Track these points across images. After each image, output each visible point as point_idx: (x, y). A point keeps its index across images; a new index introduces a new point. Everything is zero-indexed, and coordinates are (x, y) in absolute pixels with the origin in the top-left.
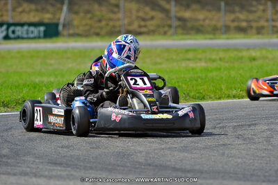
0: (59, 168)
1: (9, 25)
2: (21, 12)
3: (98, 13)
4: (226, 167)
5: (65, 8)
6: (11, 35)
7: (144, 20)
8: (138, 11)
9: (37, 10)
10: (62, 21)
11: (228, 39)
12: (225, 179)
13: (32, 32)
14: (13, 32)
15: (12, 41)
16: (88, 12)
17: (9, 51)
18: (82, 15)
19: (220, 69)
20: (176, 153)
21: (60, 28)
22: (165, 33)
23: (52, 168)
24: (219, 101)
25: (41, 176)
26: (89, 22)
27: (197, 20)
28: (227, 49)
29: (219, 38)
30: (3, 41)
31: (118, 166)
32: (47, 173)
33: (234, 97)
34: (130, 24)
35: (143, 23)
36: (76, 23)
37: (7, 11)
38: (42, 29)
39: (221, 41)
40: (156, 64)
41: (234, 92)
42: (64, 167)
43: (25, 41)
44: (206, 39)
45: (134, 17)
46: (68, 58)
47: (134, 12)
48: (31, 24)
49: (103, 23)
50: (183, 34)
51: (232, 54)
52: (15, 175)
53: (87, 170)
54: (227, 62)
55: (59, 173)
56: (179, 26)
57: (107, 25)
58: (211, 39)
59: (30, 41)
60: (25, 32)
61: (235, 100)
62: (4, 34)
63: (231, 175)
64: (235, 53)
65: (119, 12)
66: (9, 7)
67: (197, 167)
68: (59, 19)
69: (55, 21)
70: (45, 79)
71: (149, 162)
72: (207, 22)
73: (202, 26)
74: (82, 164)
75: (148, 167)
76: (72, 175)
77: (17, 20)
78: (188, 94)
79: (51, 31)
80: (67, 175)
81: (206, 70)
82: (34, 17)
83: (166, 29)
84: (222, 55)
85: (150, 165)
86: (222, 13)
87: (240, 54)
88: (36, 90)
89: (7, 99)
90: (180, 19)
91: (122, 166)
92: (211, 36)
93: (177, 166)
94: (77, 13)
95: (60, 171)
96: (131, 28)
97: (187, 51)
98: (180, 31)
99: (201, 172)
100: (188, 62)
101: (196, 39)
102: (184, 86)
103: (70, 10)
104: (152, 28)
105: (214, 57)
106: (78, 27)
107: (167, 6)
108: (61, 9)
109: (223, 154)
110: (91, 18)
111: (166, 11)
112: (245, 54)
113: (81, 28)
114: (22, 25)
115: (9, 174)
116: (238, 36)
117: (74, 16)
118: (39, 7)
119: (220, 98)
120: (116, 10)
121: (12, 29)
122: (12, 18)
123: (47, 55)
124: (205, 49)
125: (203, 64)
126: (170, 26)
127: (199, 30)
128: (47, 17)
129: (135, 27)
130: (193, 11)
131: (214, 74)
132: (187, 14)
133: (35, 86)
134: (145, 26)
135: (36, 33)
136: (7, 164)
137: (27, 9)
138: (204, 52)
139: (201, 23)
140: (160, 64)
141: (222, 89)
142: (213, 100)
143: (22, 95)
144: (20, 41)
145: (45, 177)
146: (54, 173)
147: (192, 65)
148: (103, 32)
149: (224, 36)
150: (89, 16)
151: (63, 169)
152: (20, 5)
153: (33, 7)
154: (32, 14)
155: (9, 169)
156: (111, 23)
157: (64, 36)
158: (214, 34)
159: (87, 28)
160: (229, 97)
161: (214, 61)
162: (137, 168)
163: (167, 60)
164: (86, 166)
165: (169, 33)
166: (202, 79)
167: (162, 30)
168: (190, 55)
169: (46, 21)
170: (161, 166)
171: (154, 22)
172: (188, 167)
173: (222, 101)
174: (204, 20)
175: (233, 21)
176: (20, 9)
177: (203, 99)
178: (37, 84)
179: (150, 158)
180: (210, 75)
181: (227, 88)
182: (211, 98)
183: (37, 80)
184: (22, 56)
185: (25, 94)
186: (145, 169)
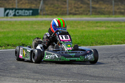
0: (38, 75)
1: (16, 10)
2: (21, 4)
3: (57, 5)
4: (114, 75)
5: (42, 2)
6: (17, 14)
7: (77, 8)
8: (75, 4)
9: (29, 3)
10: (40, 8)
11: (115, 17)
12: (113, 81)
13: (26, 13)
14: (18, 13)
15: (17, 17)
16: (52, 4)
17: (16, 21)
18: (49, 5)
19: (112, 31)
20: (91, 69)
21: (39, 11)
22: (87, 14)
23: (35, 75)
24: (111, 45)
25: (30, 78)
26: (52, 9)
27: (101, 8)
28: (115, 22)
29: (112, 17)
30: (13, 17)
31: (65, 74)
32: (32, 77)
33: (118, 44)
34: (71, 10)
35: (77, 10)
36: (46, 9)
37: (15, 3)
38: (31, 11)
39: (112, 18)
40: (83, 28)
41: (118, 41)
43: (24, 17)
44: (105, 17)
45: (73, 7)
46: (43, 25)
47: (73, 5)
48: (26, 9)
49: (59, 9)
50: (95, 15)
51: (117, 24)
52: (18, 78)
53: (51, 76)
54: (115, 28)
55: (38, 77)
57: (61, 10)
58: (108, 17)
60: (23, 13)
61: (118, 45)
62: (14, 13)
63: (116, 79)
64: (119, 24)
65: (66, 4)
66: (16, 1)
67: (101, 75)
68: (39, 7)
69: (37, 8)
70: (32, 34)
71: (79, 73)
72: (106, 9)
73: (104, 11)
74: (48, 73)
75: (78, 75)
76: (43, 78)
77: (20, 7)
78: (97, 42)
79: (35, 13)
80: (42, 78)
81: (105, 31)
82: (28, 6)
83: (87, 12)
84: (112, 24)
85: (79, 74)
86: (113, 6)
87: (121, 24)
88: (28, 39)
89: (15, 43)
90: (93, 8)
91: (67, 74)
92: (108, 16)
93: (92, 75)
94: (47, 5)
95: (39, 76)
96: (72, 12)
97: (97, 22)
98: (94, 13)
99: (103, 77)
100: (97, 27)
101: (101, 17)
102: (95, 38)
103: (44, 3)
104: (81, 12)
105: (109, 25)
106: (47, 11)
107: (88, 2)
108: (40, 3)
109: (113, 70)
110: (53, 7)
111: (88, 4)
112: (123, 24)
113: (49, 11)
114: (22, 9)
115: (15, 77)
116: (120, 16)
117: (45, 6)
119: (111, 44)
120: (65, 3)
121: (17, 11)
122: (18, 6)
123: (33, 23)
125: (104, 29)
126: (89, 11)
128: (33, 6)
129: (73, 11)
130: (100, 4)
131: (109, 33)
132: (97, 6)
133: (28, 38)
134: (78, 11)
135: (28, 14)
136: (14, 73)
137: (24, 2)
138: (105, 23)
139: (103, 10)
140: (84, 28)
141: (112, 40)
142: (109, 45)
143: (21, 41)
144: (20, 17)
145: (32, 79)
146: (36, 77)
147: (99, 29)
148: (59, 13)
149: (114, 16)
150: (52, 6)
151: (40, 75)
153: (27, 1)
154: (27, 4)
155: (15, 75)
156: (63, 9)
157: (41, 15)
158: (109, 15)
159: (52, 11)
160: (115, 43)
161: (109, 27)
162: (73, 75)
163: (88, 26)
164: (50, 74)
165: (89, 14)
166: (103, 35)
167: (85, 13)
168: (98, 24)
169: (33, 8)
170: (84, 74)
171: (82, 9)
172: (97, 75)
173: (112, 45)
174: (105, 9)
175: (118, 9)
176: (21, 2)
177: (104, 44)
178: (28, 37)
179: (79, 71)
180: (107, 33)
181: (115, 40)
182: (107, 44)
183: (29, 35)
184: (21, 23)
185: (23, 41)
186: (77, 76)
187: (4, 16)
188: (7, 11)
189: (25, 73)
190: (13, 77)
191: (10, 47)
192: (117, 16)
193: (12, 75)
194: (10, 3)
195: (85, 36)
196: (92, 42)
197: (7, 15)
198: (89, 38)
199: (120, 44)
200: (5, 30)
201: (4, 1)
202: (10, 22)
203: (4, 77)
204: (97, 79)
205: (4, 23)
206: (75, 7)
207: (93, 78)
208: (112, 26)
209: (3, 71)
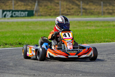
0: (34, 71)
1: (13, 11)
2: (18, 6)
3: (50, 6)
4: (103, 71)
5: (36, 4)
6: (14, 15)
7: (69, 9)
8: (67, 5)
9: (24, 5)
10: (35, 9)
11: (104, 17)
12: (103, 76)
13: (22, 14)
14: (15, 14)
15: (14, 18)
16: (46, 6)
17: (13, 22)
18: (43, 7)
19: (101, 30)
20: (82, 65)
21: (34, 12)
22: (78, 15)
23: (31, 71)
24: (101, 43)
25: (26, 75)
26: (46, 10)
27: (91, 9)
28: (104, 21)
29: (101, 17)
30: (10, 18)
31: (58, 71)
32: (28, 73)
33: (107, 42)
34: (63, 11)
35: (69, 11)
36: (41, 10)
37: (12, 5)
38: (27, 13)
40: (74, 28)
41: (107, 40)
42: (36, 71)
43: (20, 18)
44: (95, 17)
45: (65, 8)
46: (37, 25)
47: (65, 6)
48: (22, 11)
49: (52, 11)
50: (85, 15)
51: (106, 24)
52: (15, 74)
53: (45, 72)
54: (104, 27)
56: (84, 12)
57: (54, 11)
58: (97, 17)
59: (22, 18)
60: (19, 14)
61: (107, 43)
62: (11, 15)
63: (105, 74)
65: (58, 6)
66: (13, 3)
67: (91, 71)
68: (34, 9)
69: (32, 9)
70: (28, 34)
71: (71, 69)
72: (96, 10)
73: (94, 12)
74: (43, 70)
75: (71, 71)
77: (16, 9)
78: (88, 41)
79: (30, 14)
81: (95, 30)
82: (23, 8)
83: (79, 13)
84: (101, 24)
85: (71, 70)
86: (102, 6)
87: (109, 24)
88: (24, 38)
89: (12, 42)
90: (84, 9)
91: (60, 71)
92: (97, 16)
93: (83, 71)
94: (41, 6)
95: (34, 72)
96: (64, 13)
97: (87, 22)
98: (84, 14)
99: (93, 73)
100: (87, 27)
101: (91, 17)
102: (86, 37)
103: (38, 5)
104: (72, 13)
105: (98, 25)
107: (79, 4)
108: (35, 5)
109: (102, 66)
110: (47, 9)
111: (79, 6)
112: (111, 24)
113: (43, 13)
114: (18, 11)
115: (13, 74)
116: (108, 16)
117: (40, 7)
118: (25, 4)
119: (101, 42)
120: (57, 5)
121: (14, 13)
122: (14, 8)
123: (28, 24)
124: (94, 22)
125: (94, 28)
126: (80, 12)
127: (92, 14)
128: (29, 8)
130: (90, 5)
131: (98, 32)
132: (87, 7)
134: (70, 12)
135: (24, 15)
136: (12, 70)
137: (20, 5)
139: (93, 10)
140: (76, 28)
141: (101, 39)
142: (98, 43)
143: (18, 40)
144: (17, 18)
145: (28, 75)
146: (32, 73)
147: (89, 28)
148: (52, 14)
150: (46, 7)
151: (35, 72)
152: (17, 3)
153: (23, 3)
155: (13, 72)
156: (56, 11)
157: (36, 16)
158: (98, 15)
159: (45, 12)
160: (104, 42)
161: (98, 27)
162: (66, 71)
163: (79, 26)
164: (45, 71)
165: (80, 15)
166: (93, 34)
167: (76, 14)
168: (89, 24)
169: (28, 9)
170: (76, 70)
171: (73, 10)
172: (88, 71)
173: (102, 43)
174: (94, 9)
175: (106, 10)
176: (17, 5)
177: (94, 42)
178: (24, 36)
179: (72, 67)
180: (97, 32)
181: (104, 38)
182: (97, 42)
183: (25, 34)
184: (18, 24)
185: (19, 40)
186: (69, 72)
187: (2, 17)
188: (5, 13)
189: (22, 70)
190: (11, 74)
191: (7, 46)
192: (105, 16)
193: (10, 71)
194: (7, 5)
195: (77, 35)
196: (83, 41)
197: (5, 16)
198: (80, 37)
199: (109, 42)
200: (3, 30)
201: (1, 4)
202: (7, 22)
203: (3, 74)
204: (88, 74)
205: (2, 24)
206: (67, 8)
207: (84, 74)
208: (101, 26)
209: (2, 68)
